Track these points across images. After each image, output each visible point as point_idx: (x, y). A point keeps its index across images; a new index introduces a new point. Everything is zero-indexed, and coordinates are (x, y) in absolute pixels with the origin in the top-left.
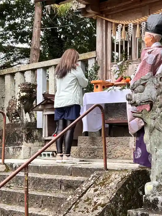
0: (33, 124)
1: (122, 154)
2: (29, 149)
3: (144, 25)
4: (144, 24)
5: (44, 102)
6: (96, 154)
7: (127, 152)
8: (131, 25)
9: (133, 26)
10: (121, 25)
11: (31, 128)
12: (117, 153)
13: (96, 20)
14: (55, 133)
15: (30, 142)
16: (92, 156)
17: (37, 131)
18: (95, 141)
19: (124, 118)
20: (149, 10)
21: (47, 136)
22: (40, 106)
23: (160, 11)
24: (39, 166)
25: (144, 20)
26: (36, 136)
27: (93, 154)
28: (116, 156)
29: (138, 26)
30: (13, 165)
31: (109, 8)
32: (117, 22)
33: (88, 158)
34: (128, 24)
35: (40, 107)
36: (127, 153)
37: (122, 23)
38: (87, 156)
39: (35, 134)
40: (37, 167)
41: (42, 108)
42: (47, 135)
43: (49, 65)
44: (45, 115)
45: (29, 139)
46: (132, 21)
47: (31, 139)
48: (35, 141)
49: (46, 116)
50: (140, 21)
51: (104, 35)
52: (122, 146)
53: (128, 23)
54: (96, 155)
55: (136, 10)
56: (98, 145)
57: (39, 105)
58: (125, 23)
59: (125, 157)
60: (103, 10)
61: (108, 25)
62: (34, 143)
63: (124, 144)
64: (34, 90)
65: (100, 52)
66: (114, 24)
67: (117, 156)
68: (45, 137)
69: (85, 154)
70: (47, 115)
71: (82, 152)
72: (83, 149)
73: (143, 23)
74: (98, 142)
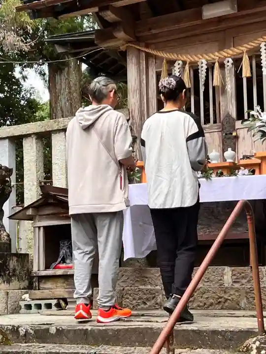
0: (6, 246)
1: (220, 300)
2: (5, 297)
3: (229, 64)
4: (228, 62)
5: (40, 202)
6: (159, 301)
7: (231, 295)
8: (202, 63)
9: (206, 65)
10: (180, 62)
11: (6, 253)
12: (207, 298)
13: (126, 51)
14: (57, 263)
15: (4, 282)
16: (150, 306)
17: (15, 259)
18: (145, 275)
19: (210, 232)
20: (233, 38)
21: (44, 269)
22: (31, 209)
23: (263, 40)
24: (89, 329)
25: (229, 55)
26: (14, 270)
27: (153, 301)
28: (205, 304)
29: (217, 65)
30: (20, 329)
31: (154, 31)
32: (173, 57)
33: (142, 309)
34: (198, 62)
35: (30, 212)
36: (229, 298)
37: (183, 59)
38: (139, 305)
39: (11, 266)
40: (83, 332)
41: (33, 214)
42: (42, 267)
43: (25, 133)
44: (39, 228)
45: (2, 276)
46: (205, 55)
47: (5, 274)
48: (13, 278)
49: (42, 229)
50: (220, 56)
51: (143, 80)
52: (208, 283)
53: (197, 59)
54: (161, 303)
55: (205, 37)
56: (153, 283)
57: (28, 207)
58: (188, 58)
59: (226, 304)
60: (141, 34)
61: (150, 62)
62: (11, 284)
63: (211, 279)
64: (7, 179)
65: (137, 111)
66: (165, 61)
67: (208, 304)
68: (39, 270)
69: (134, 302)
70: (44, 227)
71: (128, 298)
72: (130, 292)
73: (227, 59)
74: (153, 277)
